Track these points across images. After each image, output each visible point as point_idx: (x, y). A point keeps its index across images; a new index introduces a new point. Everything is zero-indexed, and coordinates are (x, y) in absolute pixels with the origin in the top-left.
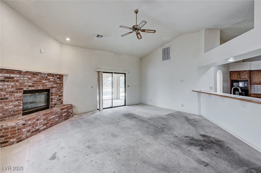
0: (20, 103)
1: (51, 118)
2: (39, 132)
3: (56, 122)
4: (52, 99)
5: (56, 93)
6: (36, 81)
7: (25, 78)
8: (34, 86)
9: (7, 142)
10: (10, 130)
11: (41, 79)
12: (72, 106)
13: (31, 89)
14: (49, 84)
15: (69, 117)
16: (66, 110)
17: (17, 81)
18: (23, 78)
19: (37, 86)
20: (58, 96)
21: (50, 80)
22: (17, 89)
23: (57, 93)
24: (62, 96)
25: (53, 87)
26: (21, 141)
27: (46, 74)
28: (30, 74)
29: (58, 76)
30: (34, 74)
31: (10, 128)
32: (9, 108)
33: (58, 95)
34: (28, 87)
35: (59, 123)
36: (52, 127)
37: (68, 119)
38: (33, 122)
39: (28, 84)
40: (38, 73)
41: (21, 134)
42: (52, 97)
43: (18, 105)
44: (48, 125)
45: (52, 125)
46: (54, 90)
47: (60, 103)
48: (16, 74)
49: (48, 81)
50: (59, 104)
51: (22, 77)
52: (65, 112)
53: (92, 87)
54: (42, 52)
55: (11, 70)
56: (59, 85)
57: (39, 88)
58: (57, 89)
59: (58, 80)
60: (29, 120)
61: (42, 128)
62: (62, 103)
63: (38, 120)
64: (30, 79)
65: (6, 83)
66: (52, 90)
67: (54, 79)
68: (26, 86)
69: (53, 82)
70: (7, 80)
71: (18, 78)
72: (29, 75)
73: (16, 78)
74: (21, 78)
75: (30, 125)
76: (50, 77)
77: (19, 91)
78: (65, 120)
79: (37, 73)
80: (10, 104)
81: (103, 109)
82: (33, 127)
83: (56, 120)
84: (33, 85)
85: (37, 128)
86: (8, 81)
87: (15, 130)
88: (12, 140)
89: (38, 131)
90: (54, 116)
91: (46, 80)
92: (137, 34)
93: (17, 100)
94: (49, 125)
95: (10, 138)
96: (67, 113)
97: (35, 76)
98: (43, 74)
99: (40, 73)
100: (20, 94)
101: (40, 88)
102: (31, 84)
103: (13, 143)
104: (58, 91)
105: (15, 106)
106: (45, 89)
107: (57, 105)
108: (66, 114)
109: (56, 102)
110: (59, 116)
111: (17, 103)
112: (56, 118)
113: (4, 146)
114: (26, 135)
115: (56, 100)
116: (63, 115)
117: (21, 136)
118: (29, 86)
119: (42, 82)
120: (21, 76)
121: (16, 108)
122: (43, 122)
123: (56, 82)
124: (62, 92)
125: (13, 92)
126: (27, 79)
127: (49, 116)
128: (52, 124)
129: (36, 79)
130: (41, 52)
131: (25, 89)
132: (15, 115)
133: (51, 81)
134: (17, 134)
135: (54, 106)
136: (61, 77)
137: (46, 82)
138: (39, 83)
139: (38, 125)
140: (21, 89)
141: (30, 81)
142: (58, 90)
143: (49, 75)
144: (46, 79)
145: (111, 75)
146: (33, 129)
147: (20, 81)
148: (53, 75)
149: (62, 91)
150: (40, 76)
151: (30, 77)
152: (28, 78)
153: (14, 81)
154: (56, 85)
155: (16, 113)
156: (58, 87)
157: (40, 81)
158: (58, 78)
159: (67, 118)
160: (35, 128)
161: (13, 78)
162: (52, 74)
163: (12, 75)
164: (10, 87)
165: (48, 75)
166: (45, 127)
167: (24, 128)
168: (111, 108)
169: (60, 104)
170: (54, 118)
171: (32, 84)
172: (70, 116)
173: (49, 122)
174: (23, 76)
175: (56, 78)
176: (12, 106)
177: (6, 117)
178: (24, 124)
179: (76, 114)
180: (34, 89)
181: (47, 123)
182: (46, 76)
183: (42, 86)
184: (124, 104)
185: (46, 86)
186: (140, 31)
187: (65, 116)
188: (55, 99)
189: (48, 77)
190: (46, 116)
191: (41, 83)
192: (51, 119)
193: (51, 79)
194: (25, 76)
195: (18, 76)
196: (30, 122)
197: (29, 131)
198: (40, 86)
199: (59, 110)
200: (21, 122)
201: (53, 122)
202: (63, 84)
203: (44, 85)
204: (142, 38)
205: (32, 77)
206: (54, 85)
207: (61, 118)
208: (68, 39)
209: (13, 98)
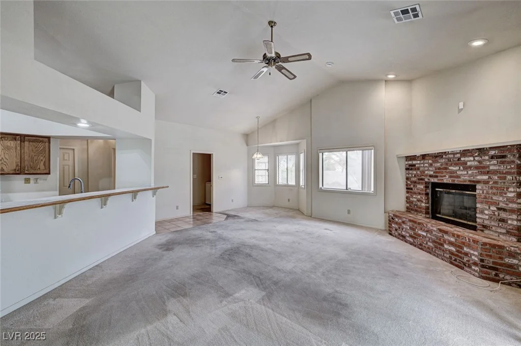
0: (422, 198)
1: (419, 232)
3: (428, 248)
5: (485, 198)
6: (439, 168)
7: (426, 165)
8: (437, 177)
11: (447, 164)
14: (466, 172)
15: (467, 269)
16: (452, 239)
17: (418, 169)
18: (422, 165)
20: (493, 208)
21: (466, 164)
22: (419, 179)
23: (492, 198)
29: (492, 153)
30: (436, 157)
33: (495, 203)
34: (429, 178)
35: (434, 255)
37: (461, 267)
40: (442, 153)
43: (420, 200)
46: (480, 190)
47: (504, 231)
48: (416, 160)
49: (461, 168)
50: (499, 230)
51: (422, 164)
52: (451, 243)
54: (461, 109)
55: (413, 156)
56: (496, 178)
57: (445, 181)
58: (492, 188)
59: (495, 162)
60: (397, 216)
61: (408, 239)
63: (404, 223)
65: (410, 172)
67: (479, 162)
68: (426, 176)
70: (411, 167)
71: (419, 165)
73: (417, 165)
75: (397, 223)
76: (466, 159)
77: (420, 181)
79: (440, 154)
80: (414, 196)
82: (400, 228)
83: (429, 244)
84: (434, 174)
85: (403, 233)
86: (411, 169)
89: (404, 238)
90: (424, 234)
91: (456, 165)
93: (420, 194)
94: (417, 242)
96: (457, 251)
97: (438, 158)
98: (451, 154)
99: (445, 152)
102: (432, 173)
104: (494, 194)
105: (418, 201)
106: (456, 182)
107: (493, 231)
110: (435, 242)
112: (429, 241)
116: (446, 246)
118: (431, 176)
121: (419, 204)
122: (408, 230)
123: (488, 170)
125: (415, 182)
128: (421, 244)
129: (439, 164)
133: (470, 167)
135: (482, 231)
137: (457, 168)
138: (444, 171)
139: (404, 230)
141: (431, 169)
142: (495, 191)
143: (465, 153)
144: (458, 162)
150: (445, 158)
151: (430, 162)
153: (415, 169)
154: (485, 177)
155: (419, 210)
157: (446, 168)
158: (492, 157)
159: (457, 262)
160: (401, 232)
161: (414, 165)
163: (414, 162)
164: (413, 175)
165: (461, 155)
166: (411, 240)
167: (393, 223)
170: (426, 237)
171: (434, 173)
172: (469, 266)
173: (417, 238)
175: (487, 158)
176: (415, 200)
177: (412, 210)
178: (393, 218)
181: (415, 238)
183: (450, 177)
185: (458, 177)
187: (451, 253)
188: (482, 212)
189: (462, 159)
191: (448, 171)
193: (471, 161)
194: (425, 161)
195: (419, 162)
196: (397, 220)
197: (396, 230)
198: (445, 176)
201: (424, 243)
203: (455, 175)
205: (434, 162)
206: (479, 178)
207: (440, 249)
208: (478, 43)
209: (416, 190)
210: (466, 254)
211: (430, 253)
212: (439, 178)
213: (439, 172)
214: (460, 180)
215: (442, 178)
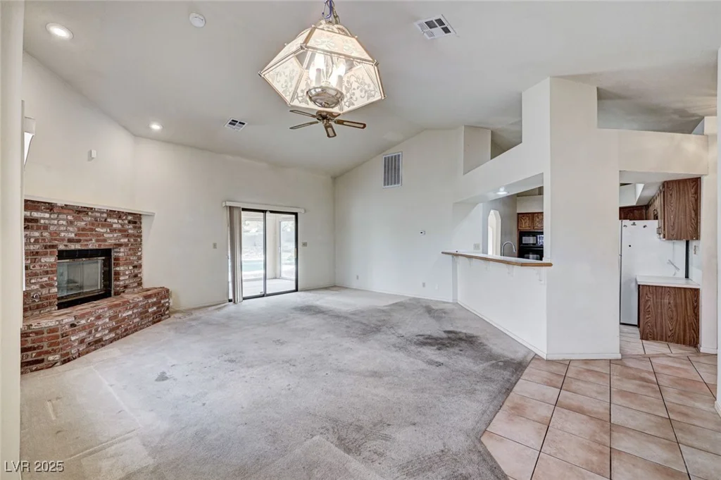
0: (52, 279)
1: (124, 315)
2: (103, 345)
3: (135, 327)
4: (117, 273)
5: (126, 260)
6: (83, 229)
7: (61, 222)
8: (79, 241)
9: (42, 361)
10: (45, 335)
11: (93, 224)
12: (168, 291)
13: (73, 247)
14: (112, 235)
15: (163, 318)
16: (155, 300)
17: (46, 228)
18: (56, 222)
19: (87, 241)
20: (131, 268)
21: (112, 226)
22: (45, 247)
23: (130, 259)
24: (140, 266)
25: (121, 245)
26: (69, 360)
27: (103, 213)
28: (71, 212)
29: (130, 218)
30: (79, 212)
31: (45, 330)
32: (32, 291)
33: (131, 263)
34: (66, 243)
35: (141, 329)
36: (127, 337)
37: (159, 321)
38: (89, 321)
39: (66, 235)
40: (87, 208)
41: (67, 346)
42: (118, 269)
43: (48, 285)
44: (119, 331)
45: (126, 333)
46: (123, 252)
47: (136, 284)
48: (42, 211)
49: (108, 230)
50: (134, 285)
51: (54, 219)
52: (154, 304)
53: (215, 246)
54: (93, 158)
55: (33, 202)
56: (132, 240)
57: (90, 247)
58: (129, 250)
59: (131, 226)
60: (83, 316)
61: (107, 338)
62: (140, 284)
63: (99, 318)
64: (71, 223)
66: (117, 252)
67: (122, 225)
68: (62, 240)
69: (120, 231)
71: (47, 222)
72: (69, 214)
73: (42, 221)
74: (53, 222)
75: (84, 328)
76: (112, 221)
77: (49, 250)
78: (154, 323)
79: (86, 210)
80: (33, 281)
81: (244, 299)
82: (90, 333)
83: (135, 321)
84: (77, 238)
85: (98, 335)
86: (28, 228)
87: (57, 337)
88: (51, 358)
89: (99, 343)
90: (130, 313)
91: (103, 226)
92: (326, 128)
93: (47, 273)
94: (122, 332)
95: (48, 353)
96: (157, 308)
97: (81, 215)
98: (97, 212)
99: (92, 209)
100: (52, 259)
101: (93, 245)
102: (73, 235)
103: (53, 364)
104: (131, 255)
105: (42, 287)
106: (102, 247)
107: (130, 288)
108: (155, 308)
109: (127, 282)
110: (141, 313)
111: (46, 279)
112: (135, 318)
113: (36, 370)
114: (79, 350)
115: (127, 277)
116: (150, 310)
117: (68, 350)
118: (70, 241)
119: (96, 231)
120: (52, 216)
121: (45, 291)
122: (107, 323)
123: (127, 233)
124: (140, 258)
125: (37, 253)
126: (64, 223)
127: (120, 311)
128: (126, 330)
129: (83, 223)
130: (90, 158)
131: (61, 247)
132: (43, 306)
133: (115, 230)
134: (61, 346)
135: (124, 292)
136: (136, 219)
137: (104, 230)
138: (89, 233)
139: (100, 329)
140: (53, 247)
141: (71, 229)
142: (131, 252)
143: (111, 213)
144: (105, 224)
145: (262, 217)
146: (91, 338)
147: (52, 228)
148: (119, 215)
149: (139, 254)
150: (91, 216)
151: (70, 218)
152: (67, 222)
153: (38, 228)
154: (126, 240)
155: (45, 302)
156: (132, 245)
157: (92, 230)
159: (158, 317)
160: (94, 336)
161: (36, 220)
162: (118, 212)
163: (36, 214)
164: (32, 240)
165: (107, 215)
166: (113, 335)
167: (74, 333)
168: (263, 296)
169: (136, 287)
170: (131, 315)
171: (76, 235)
172: (164, 313)
173: (120, 326)
174: (56, 216)
175: (126, 222)
176: (37, 287)
177: (27, 309)
178: (73, 325)
179: (176, 312)
180: (80, 248)
181: (118, 328)
182: (103, 218)
183: (97, 241)
184: (294, 288)
185: (105, 240)
186: (332, 123)
187: (154, 313)
188: (124, 274)
189: (109, 220)
190: (114, 309)
191: (94, 232)
192: (124, 319)
193: (115, 223)
194: (61, 216)
195: (47, 215)
196: (83, 322)
197: (82, 341)
198: (91, 240)
199: (141, 299)
200: (67, 320)
201: (130, 325)
202: (141, 236)
203: (101, 238)
204: (335, 135)
205: (75, 218)
206: (122, 241)
207: (145, 317)
208: (156, 127)
209: (37, 267)
210: (163, 306)
211: (136, 331)
212: (83, 243)
213: (84, 235)
214: (107, 243)
215: (85, 243)
